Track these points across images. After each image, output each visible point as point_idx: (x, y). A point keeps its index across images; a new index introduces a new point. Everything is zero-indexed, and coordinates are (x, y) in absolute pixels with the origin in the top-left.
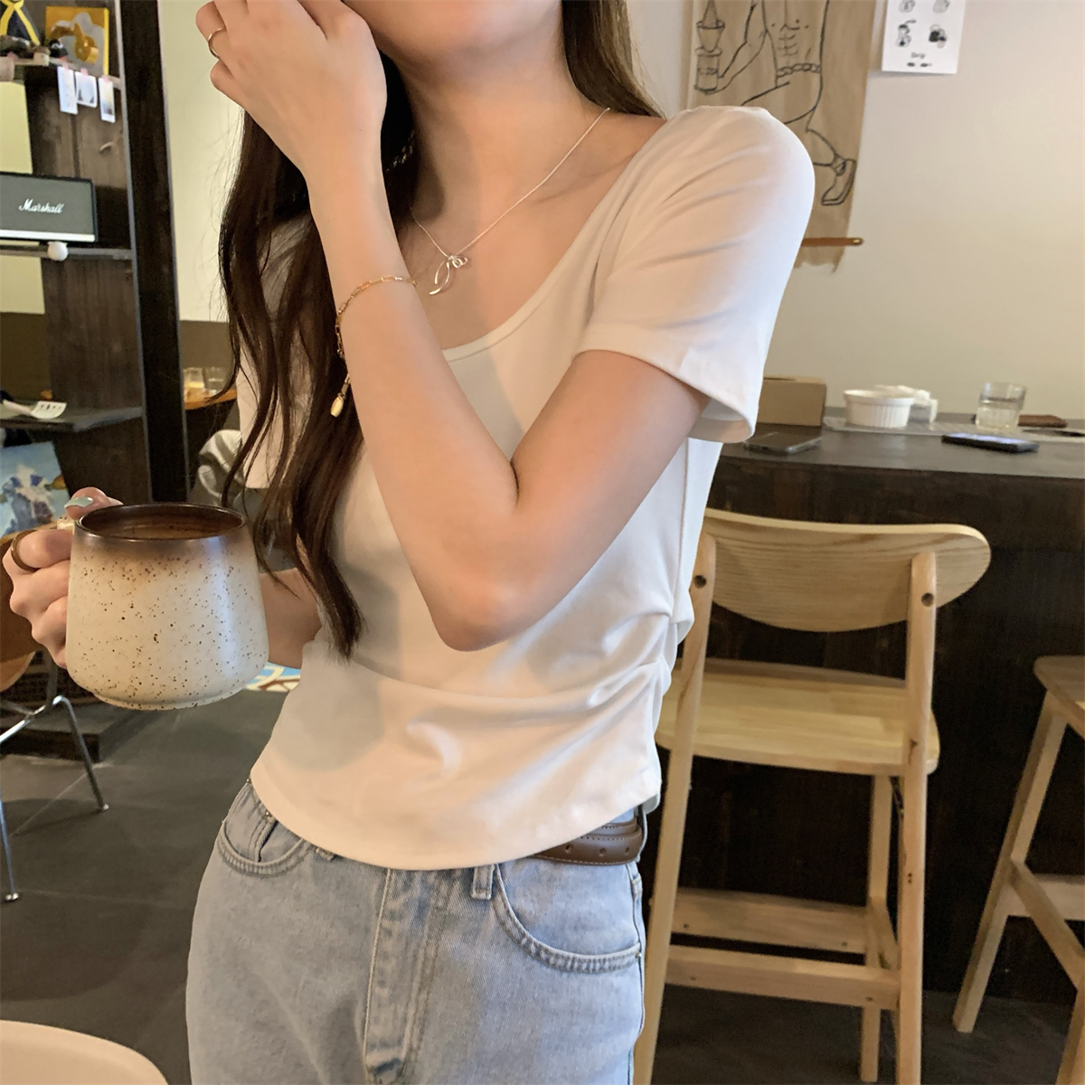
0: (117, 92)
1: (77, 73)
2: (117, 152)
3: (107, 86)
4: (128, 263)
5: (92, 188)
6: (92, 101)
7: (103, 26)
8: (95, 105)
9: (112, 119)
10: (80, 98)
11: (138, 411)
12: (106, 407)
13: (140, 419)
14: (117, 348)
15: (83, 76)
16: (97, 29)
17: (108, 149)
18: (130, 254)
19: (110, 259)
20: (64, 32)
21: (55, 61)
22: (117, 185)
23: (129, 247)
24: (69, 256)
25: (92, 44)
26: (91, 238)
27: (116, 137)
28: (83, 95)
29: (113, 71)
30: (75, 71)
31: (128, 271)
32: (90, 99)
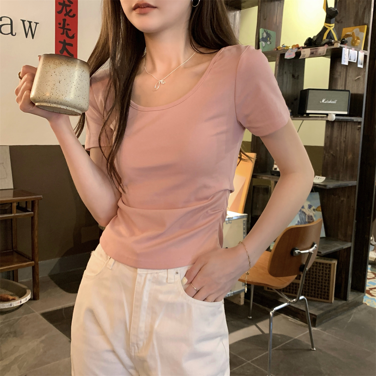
0: (365, 56)
1: (350, 50)
2: (362, 79)
3: (361, 55)
4: (360, 123)
5: (349, 93)
7: (364, 32)
8: (355, 62)
9: (362, 66)
10: (350, 59)
11: (355, 183)
12: (342, 180)
13: (356, 186)
14: (350, 156)
15: (353, 52)
16: (361, 33)
17: (359, 78)
18: (361, 119)
19: (352, 121)
20: (348, 36)
21: (342, 46)
22: (360, 92)
24: (336, 119)
25: (358, 39)
26: (346, 113)
27: (362, 74)
28: (351, 58)
29: (365, 49)
30: (349, 49)
31: (359, 126)
32: (354, 59)
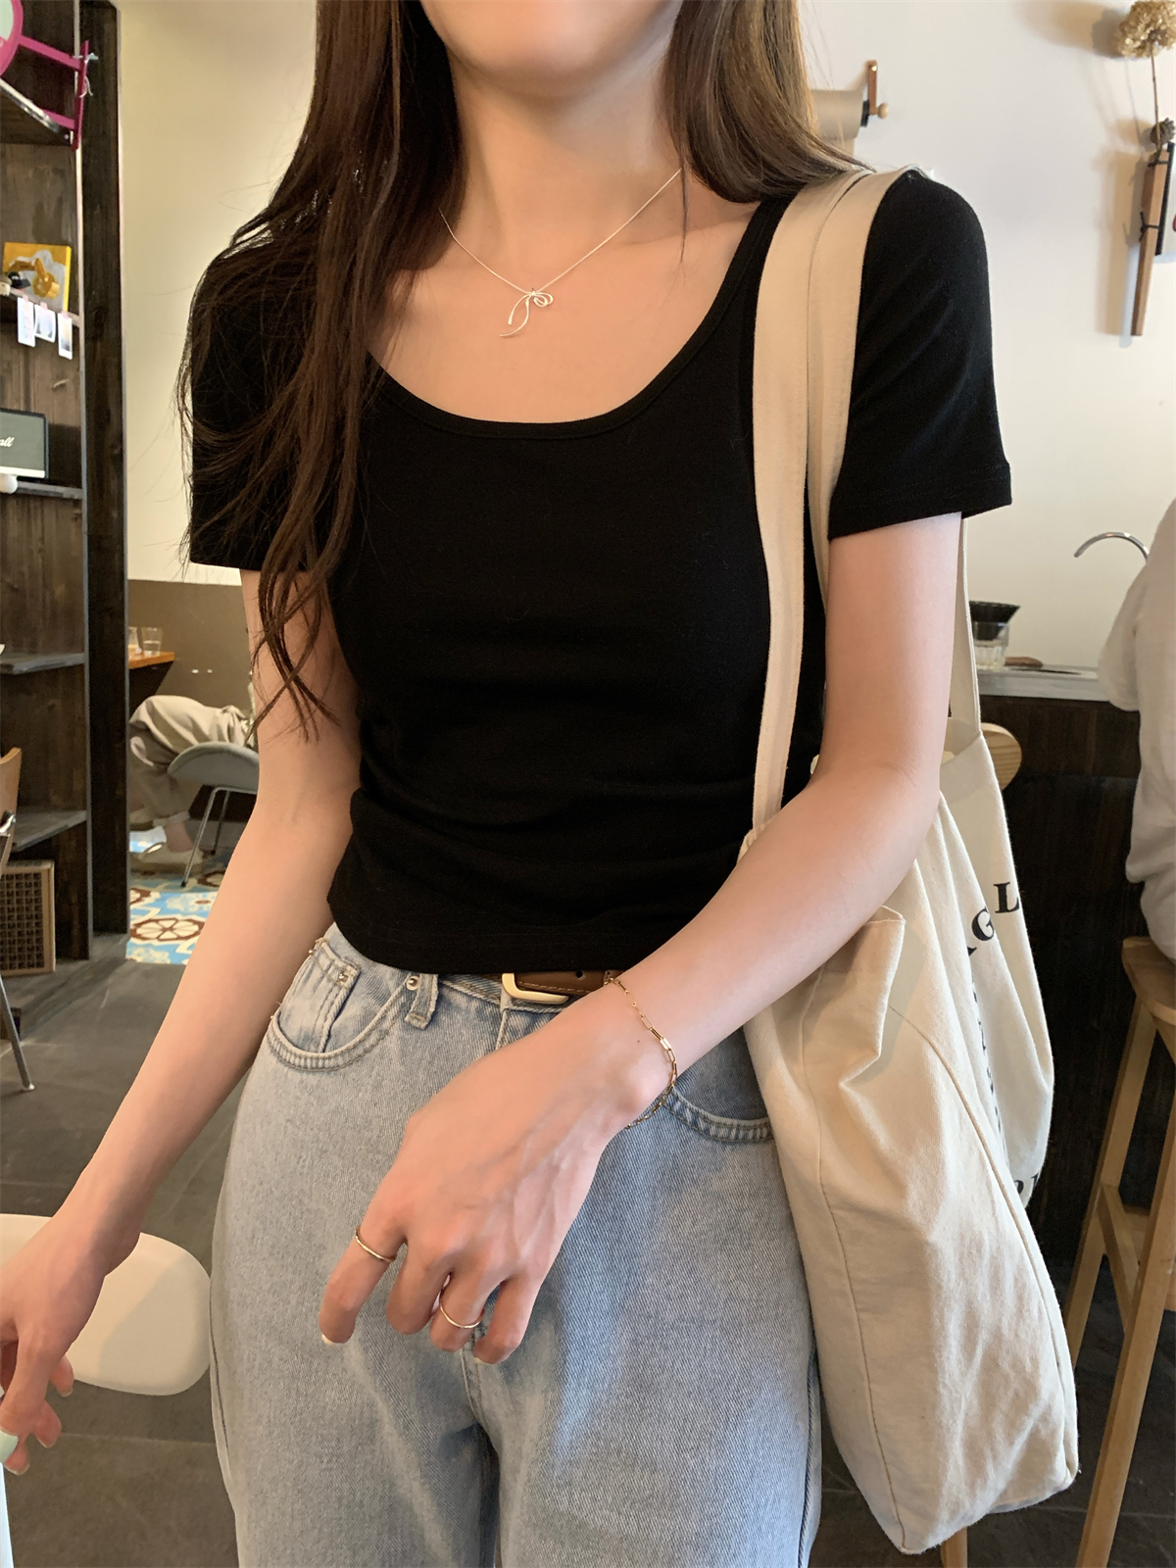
0: (75, 329)
1: (36, 306)
2: (71, 388)
3: (66, 323)
4: (77, 503)
5: (45, 422)
6: (50, 336)
7: (64, 264)
8: (52, 340)
9: (69, 355)
10: (38, 332)
11: (81, 657)
12: (46, 652)
13: (82, 666)
14: (60, 590)
15: (44, 313)
16: (57, 266)
17: (62, 386)
18: (82, 493)
19: (60, 499)
20: (25, 266)
21: (16, 292)
22: (70, 422)
23: (79, 485)
24: (18, 489)
25: (52, 279)
26: (41, 474)
27: (71, 374)
28: (41, 330)
29: (73, 308)
30: (35, 303)
31: (77, 511)
32: (48, 333)
